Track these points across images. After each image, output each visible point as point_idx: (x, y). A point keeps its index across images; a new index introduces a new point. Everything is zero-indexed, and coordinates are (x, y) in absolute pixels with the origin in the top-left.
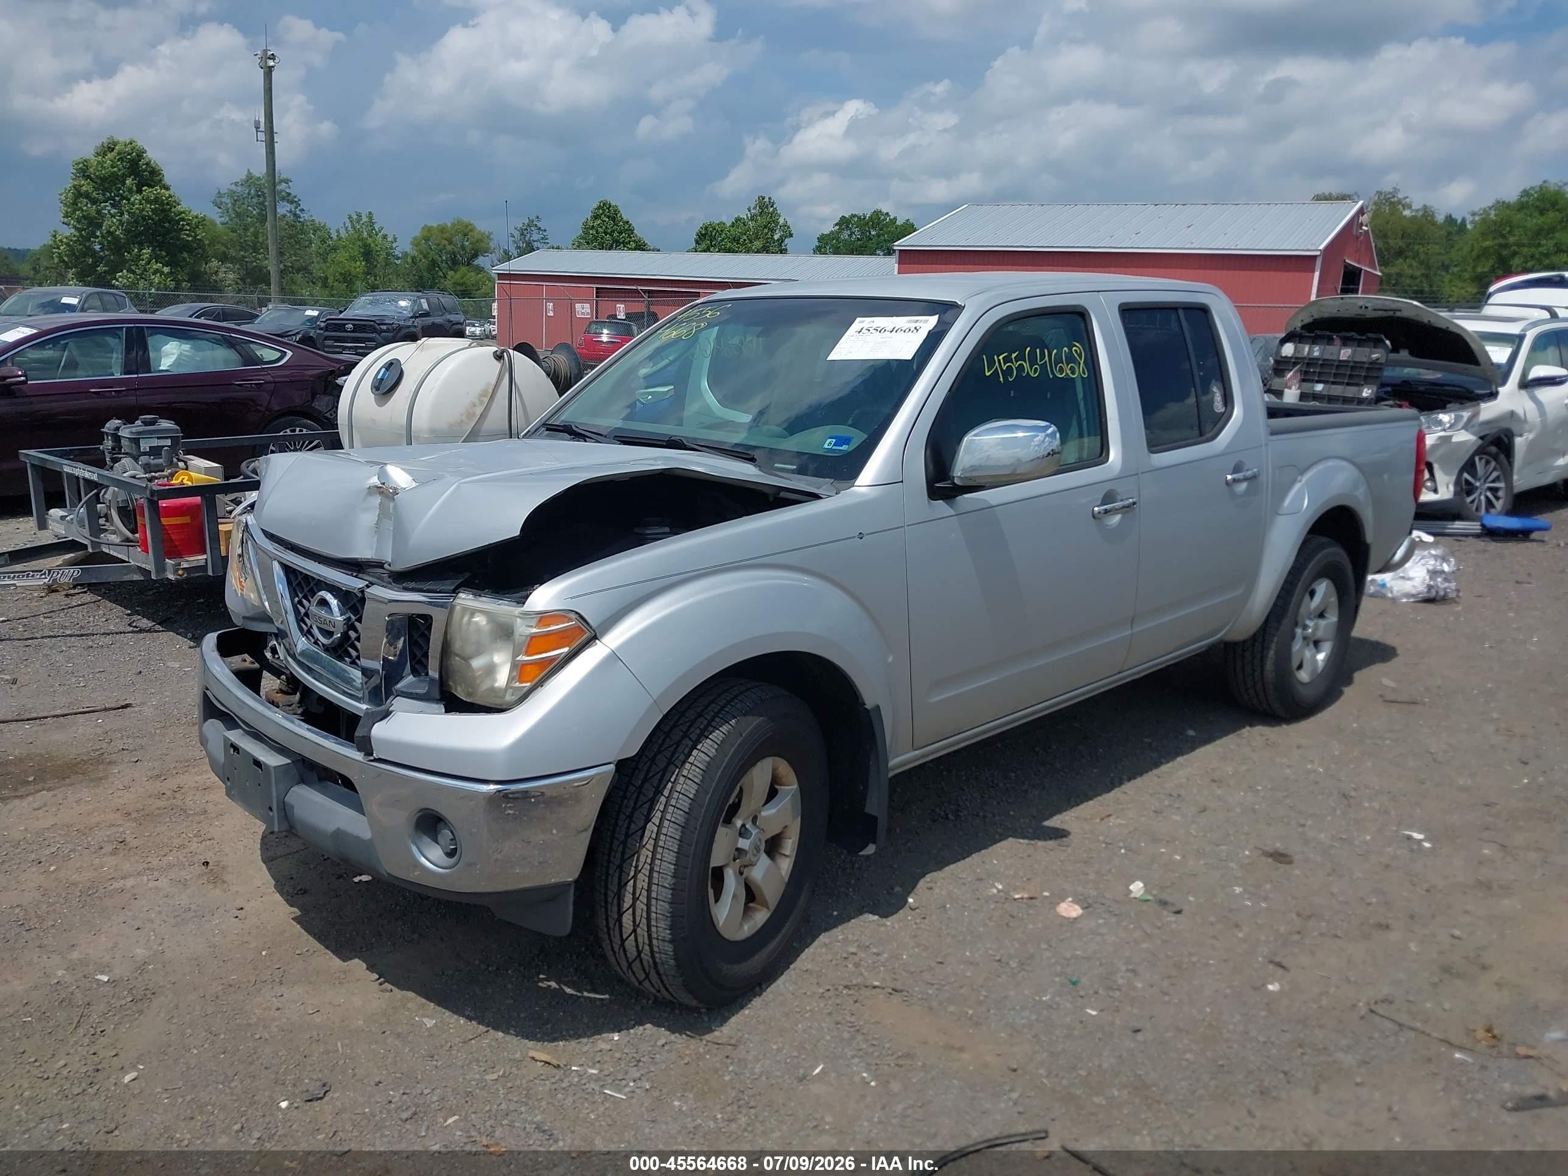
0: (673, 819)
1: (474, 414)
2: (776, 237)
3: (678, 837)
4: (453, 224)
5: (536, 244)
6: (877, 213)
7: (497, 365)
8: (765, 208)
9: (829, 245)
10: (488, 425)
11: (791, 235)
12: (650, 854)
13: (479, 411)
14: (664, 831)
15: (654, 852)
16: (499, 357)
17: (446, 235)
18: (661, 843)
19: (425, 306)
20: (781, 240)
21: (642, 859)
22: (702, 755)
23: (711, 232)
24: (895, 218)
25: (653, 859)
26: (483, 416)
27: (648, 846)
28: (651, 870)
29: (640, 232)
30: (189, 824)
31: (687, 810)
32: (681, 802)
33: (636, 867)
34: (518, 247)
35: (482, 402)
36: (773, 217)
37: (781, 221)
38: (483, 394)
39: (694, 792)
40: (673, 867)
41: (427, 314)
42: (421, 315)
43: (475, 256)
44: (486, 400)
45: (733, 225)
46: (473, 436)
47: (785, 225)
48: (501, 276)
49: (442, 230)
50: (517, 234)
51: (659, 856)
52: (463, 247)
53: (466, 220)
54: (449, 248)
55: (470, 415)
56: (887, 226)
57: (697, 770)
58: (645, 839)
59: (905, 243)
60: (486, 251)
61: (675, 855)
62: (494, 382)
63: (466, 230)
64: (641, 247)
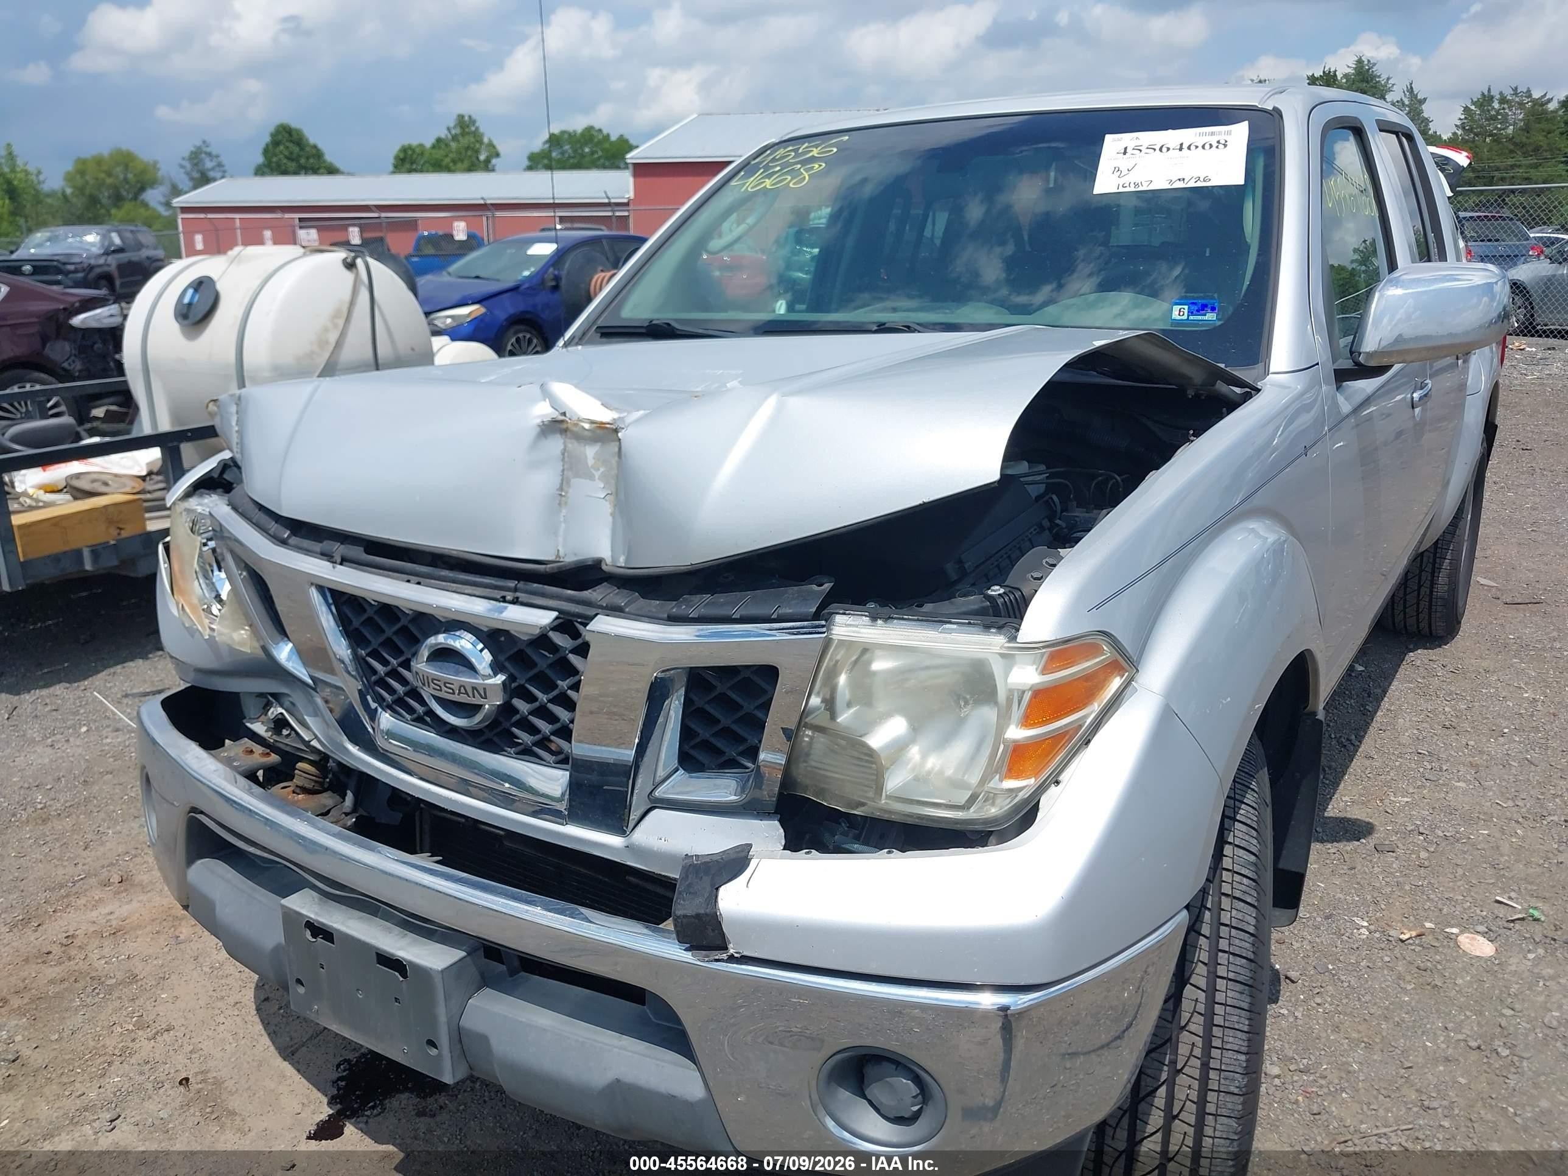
0: (1231, 975)
1: (327, 342)
2: (482, 157)
3: (1245, 1006)
4: (111, 155)
5: (211, 174)
6: (589, 129)
7: (348, 276)
8: (465, 125)
9: (538, 162)
10: (350, 353)
11: (498, 155)
12: (1199, 1042)
13: (333, 337)
14: (1220, 997)
15: (1208, 1038)
16: (350, 266)
17: (105, 168)
18: (1218, 1020)
19: (117, 240)
20: (488, 161)
21: (1183, 1050)
22: (1241, 852)
23: (412, 155)
24: (608, 135)
25: (1208, 1046)
26: (339, 344)
27: (1192, 1027)
28: (1205, 1067)
29: (329, 157)
30: (117, 1004)
31: (1251, 956)
32: (1237, 942)
33: (1174, 1062)
34: (192, 179)
35: (335, 326)
36: (477, 136)
37: (486, 140)
38: (336, 315)
39: (1253, 921)
40: (1243, 1057)
41: (120, 250)
42: (114, 252)
43: (142, 189)
44: (341, 322)
45: (434, 147)
46: (329, 370)
47: (491, 145)
48: (185, 210)
49: (99, 161)
50: (188, 165)
51: (1216, 1043)
52: (126, 180)
53: (124, 148)
54: (109, 181)
55: (322, 343)
56: (600, 142)
57: (1245, 881)
58: (1185, 1016)
59: (632, 157)
60: (153, 183)
61: (1244, 1036)
62: (347, 297)
63: (125, 159)
64: (332, 171)
